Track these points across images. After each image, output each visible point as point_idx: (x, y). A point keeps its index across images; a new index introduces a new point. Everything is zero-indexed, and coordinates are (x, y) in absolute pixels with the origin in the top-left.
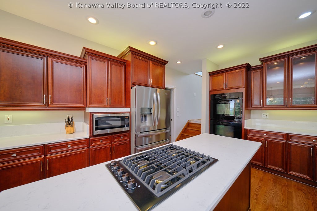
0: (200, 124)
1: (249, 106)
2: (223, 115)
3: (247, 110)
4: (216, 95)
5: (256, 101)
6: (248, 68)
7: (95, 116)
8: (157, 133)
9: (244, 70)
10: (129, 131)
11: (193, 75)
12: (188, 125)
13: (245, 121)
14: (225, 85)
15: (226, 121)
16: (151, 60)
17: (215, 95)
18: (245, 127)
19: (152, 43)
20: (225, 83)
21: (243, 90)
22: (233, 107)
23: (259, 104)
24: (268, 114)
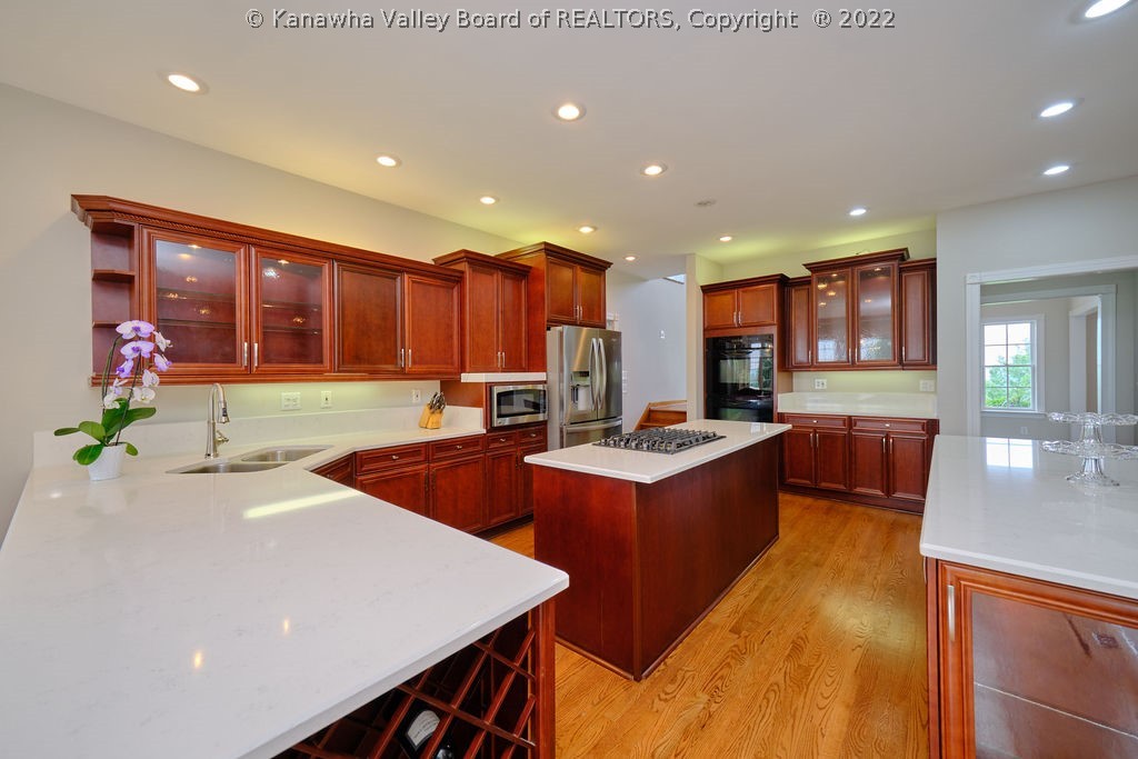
0: (685, 413)
1: (787, 363)
2: (735, 386)
3: (785, 374)
4: (718, 338)
5: (800, 353)
6: (783, 282)
7: (497, 390)
8: (605, 426)
9: (775, 286)
10: (545, 423)
11: (661, 282)
12: (649, 415)
13: (779, 396)
14: (737, 318)
15: (740, 399)
16: (580, 264)
17: (716, 340)
18: (780, 410)
19: (586, 230)
20: (737, 313)
21: (774, 331)
22: (757, 366)
23: (805, 360)
24: (825, 381)
